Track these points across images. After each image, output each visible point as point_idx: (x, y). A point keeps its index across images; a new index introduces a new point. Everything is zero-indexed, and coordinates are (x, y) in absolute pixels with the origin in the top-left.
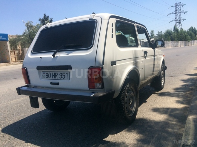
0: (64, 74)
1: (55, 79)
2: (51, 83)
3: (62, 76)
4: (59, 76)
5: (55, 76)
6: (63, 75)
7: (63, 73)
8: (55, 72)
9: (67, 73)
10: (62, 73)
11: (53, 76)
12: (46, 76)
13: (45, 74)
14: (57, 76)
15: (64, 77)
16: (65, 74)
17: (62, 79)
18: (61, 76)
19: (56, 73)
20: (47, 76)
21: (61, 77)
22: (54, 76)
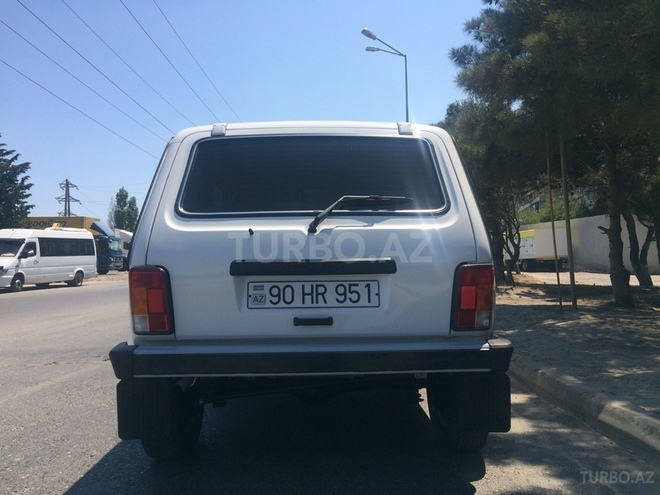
0: (353, 288)
1: (315, 305)
2: (298, 322)
3: (349, 295)
4: (331, 297)
5: (317, 294)
6: (351, 292)
7: (350, 285)
8: (315, 284)
9: (368, 286)
10: (347, 284)
11: (304, 294)
12: (269, 298)
13: (266, 291)
14: (323, 294)
15: (354, 297)
16: (362, 289)
17: (348, 303)
18: (345, 294)
19: (317, 286)
20: (278, 295)
21: (342, 298)
22: (308, 298)
